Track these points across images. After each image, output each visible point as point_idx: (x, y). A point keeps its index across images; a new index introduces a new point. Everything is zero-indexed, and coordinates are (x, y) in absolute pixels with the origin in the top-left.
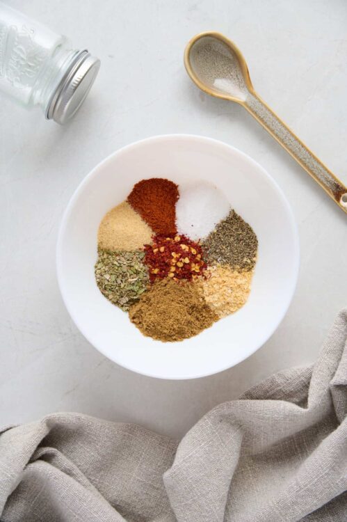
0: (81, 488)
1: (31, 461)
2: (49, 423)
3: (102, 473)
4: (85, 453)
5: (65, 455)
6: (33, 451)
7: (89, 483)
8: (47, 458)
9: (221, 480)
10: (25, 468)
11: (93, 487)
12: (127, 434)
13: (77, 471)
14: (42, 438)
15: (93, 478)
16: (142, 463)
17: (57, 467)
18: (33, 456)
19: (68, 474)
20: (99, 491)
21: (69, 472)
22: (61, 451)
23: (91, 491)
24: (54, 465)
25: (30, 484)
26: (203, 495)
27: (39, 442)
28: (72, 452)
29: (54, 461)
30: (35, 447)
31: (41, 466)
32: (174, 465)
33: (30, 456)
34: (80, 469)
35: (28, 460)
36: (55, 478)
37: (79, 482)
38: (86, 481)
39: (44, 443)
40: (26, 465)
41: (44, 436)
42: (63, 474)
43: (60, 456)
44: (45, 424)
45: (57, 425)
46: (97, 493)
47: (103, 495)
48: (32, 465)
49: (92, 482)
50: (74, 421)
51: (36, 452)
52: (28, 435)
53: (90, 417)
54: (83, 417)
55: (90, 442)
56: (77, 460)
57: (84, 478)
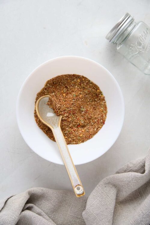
0: (46, 221)
1: (23, 211)
2: (29, 193)
3: (54, 213)
4: (46, 205)
5: (37, 206)
6: (23, 206)
7: (49, 218)
8: (29, 209)
9: (108, 213)
10: (20, 214)
11: (51, 220)
12: (64, 195)
13: (43, 213)
14: (27, 200)
15: (50, 216)
16: (72, 208)
17: (34, 212)
18: (23, 208)
19: (39, 215)
20: (54, 221)
21: (39, 214)
22: (35, 205)
23: (50, 222)
24: (33, 211)
25: (22, 221)
26: (101, 220)
27: (25, 202)
28: (40, 205)
29: (33, 209)
30: (24, 204)
31: (27, 212)
32: (87, 208)
33: (22, 208)
34: (45, 213)
35: (21, 210)
36: (34, 217)
37: (45, 218)
38: (48, 218)
39: (28, 202)
40: (21, 213)
41: (28, 199)
42: (38, 215)
43: (36, 208)
44: (28, 194)
45: (33, 193)
46: (53, 222)
47: (55, 223)
48: (23, 212)
49: (50, 218)
50: (40, 191)
51: (25, 206)
52: (21, 199)
53: (47, 189)
54: (44, 189)
55: (48, 200)
56: (43, 208)
57: (47, 216)
